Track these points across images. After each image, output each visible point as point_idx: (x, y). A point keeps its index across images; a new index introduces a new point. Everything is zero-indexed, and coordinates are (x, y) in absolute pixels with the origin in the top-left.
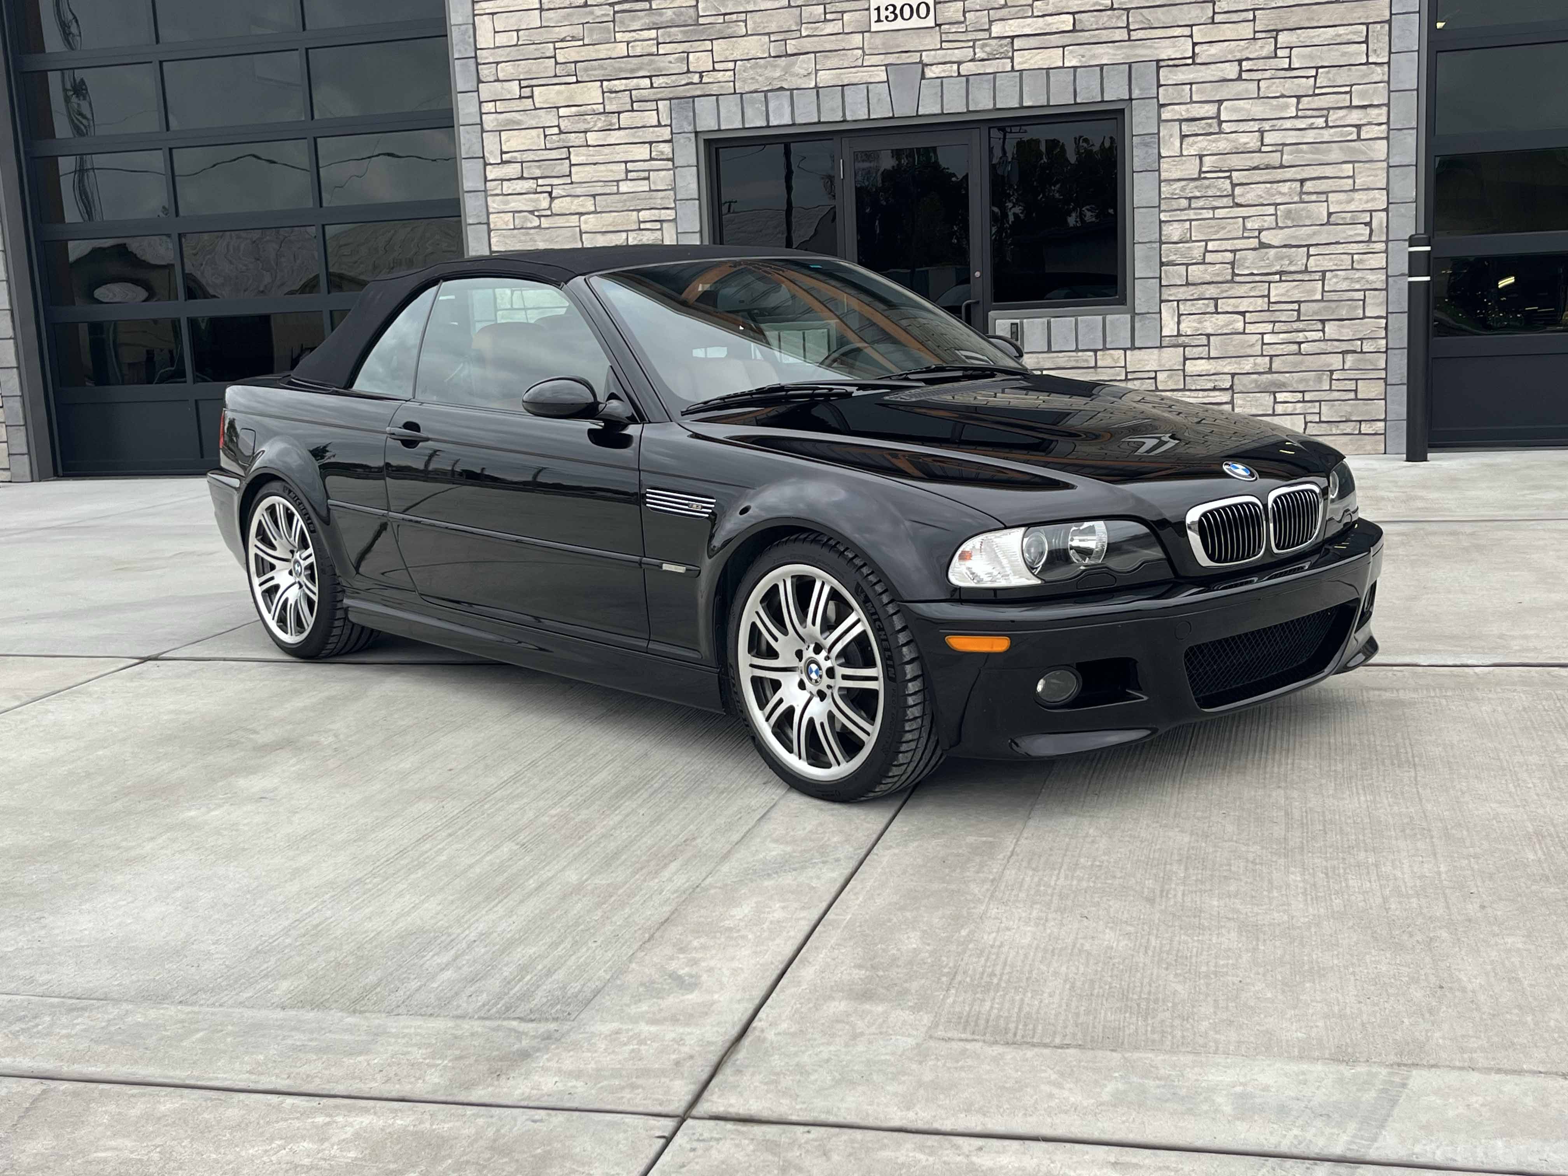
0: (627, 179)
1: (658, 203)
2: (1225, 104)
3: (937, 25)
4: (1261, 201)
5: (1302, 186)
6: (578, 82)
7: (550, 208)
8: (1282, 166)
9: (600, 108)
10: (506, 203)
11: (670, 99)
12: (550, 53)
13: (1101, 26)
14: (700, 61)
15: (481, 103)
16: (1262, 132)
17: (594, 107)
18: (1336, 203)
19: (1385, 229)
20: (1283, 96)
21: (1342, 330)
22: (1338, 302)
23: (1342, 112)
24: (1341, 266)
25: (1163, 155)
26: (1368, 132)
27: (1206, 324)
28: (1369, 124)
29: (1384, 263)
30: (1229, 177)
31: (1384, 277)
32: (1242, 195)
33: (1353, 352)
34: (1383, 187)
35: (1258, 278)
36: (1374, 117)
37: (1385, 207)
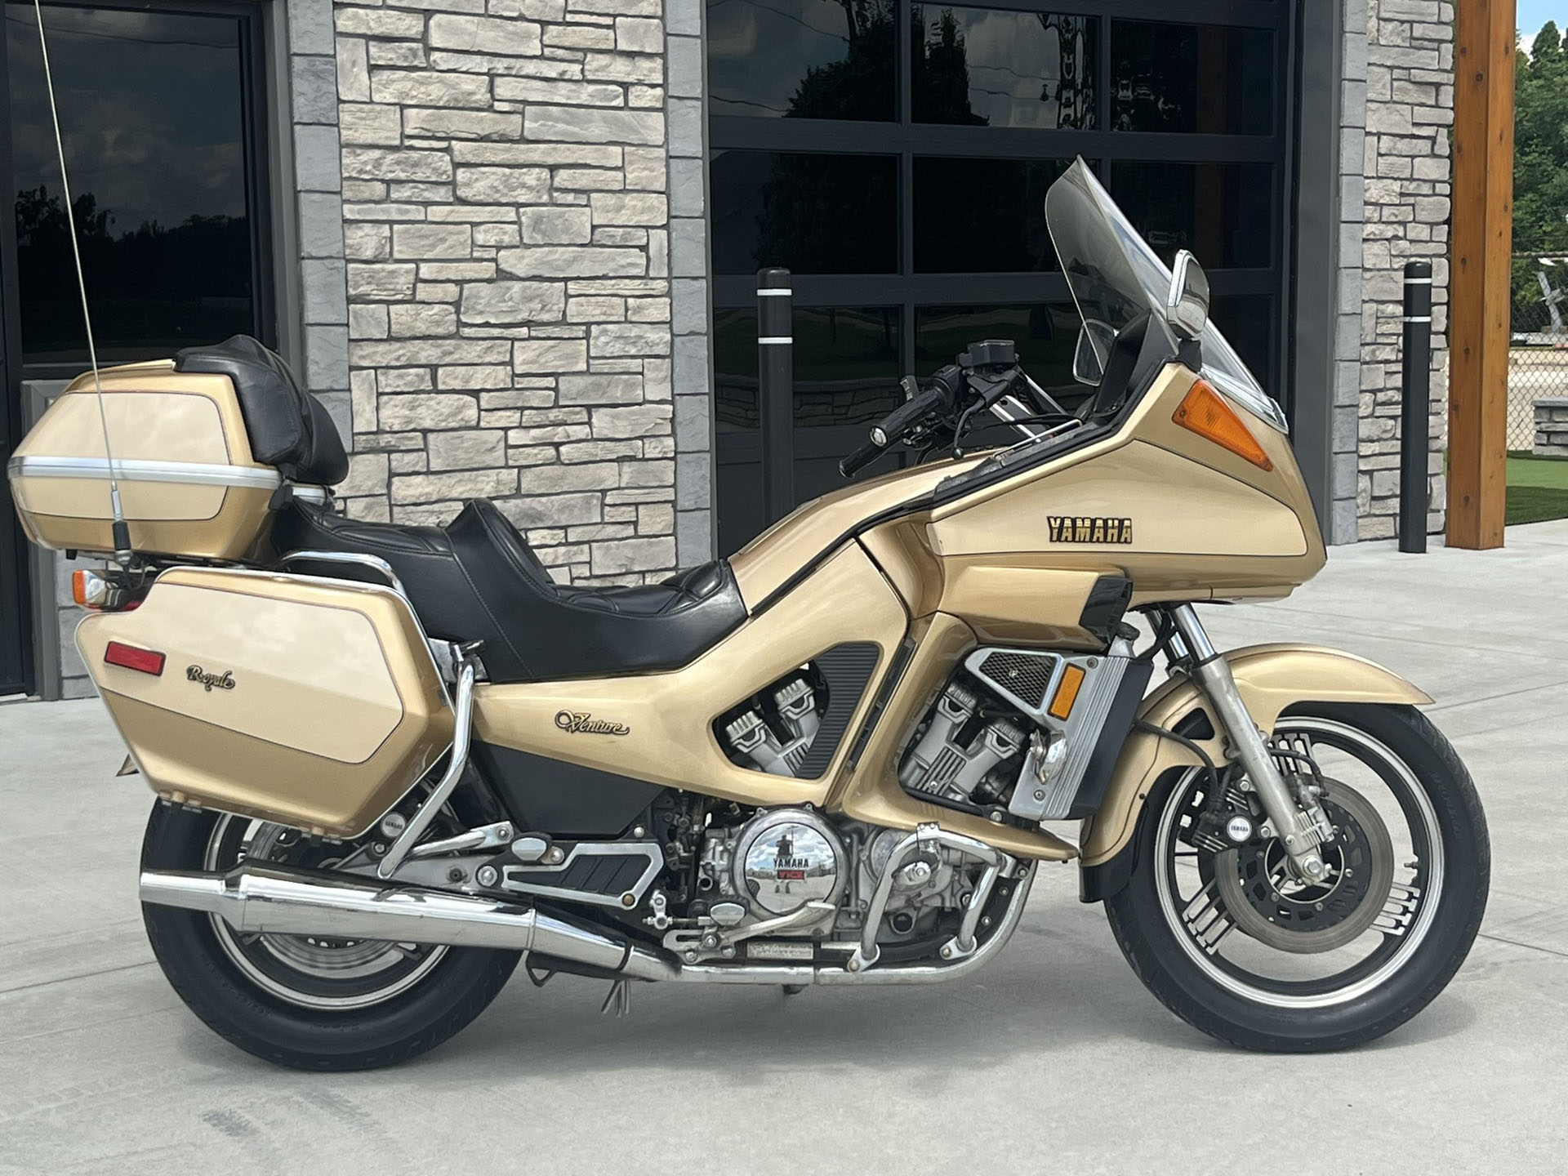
2: (437, 18)
4: (497, 196)
5: (552, 177)
8: (523, 140)
16: (492, 76)
18: (602, 209)
19: (666, 259)
20: (522, 18)
21: (617, 422)
22: (610, 377)
23: (603, 60)
24: (612, 315)
25: (343, 97)
26: (637, 96)
27: (421, 411)
28: (640, 83)
29: (668, 315)
30: (447, 150)
31: (668, 337)
32: (467, 185)
33: (632, 459)
34: (663, 189)
35: (496, 332)
36: (645, 72)
37: (664, 222)
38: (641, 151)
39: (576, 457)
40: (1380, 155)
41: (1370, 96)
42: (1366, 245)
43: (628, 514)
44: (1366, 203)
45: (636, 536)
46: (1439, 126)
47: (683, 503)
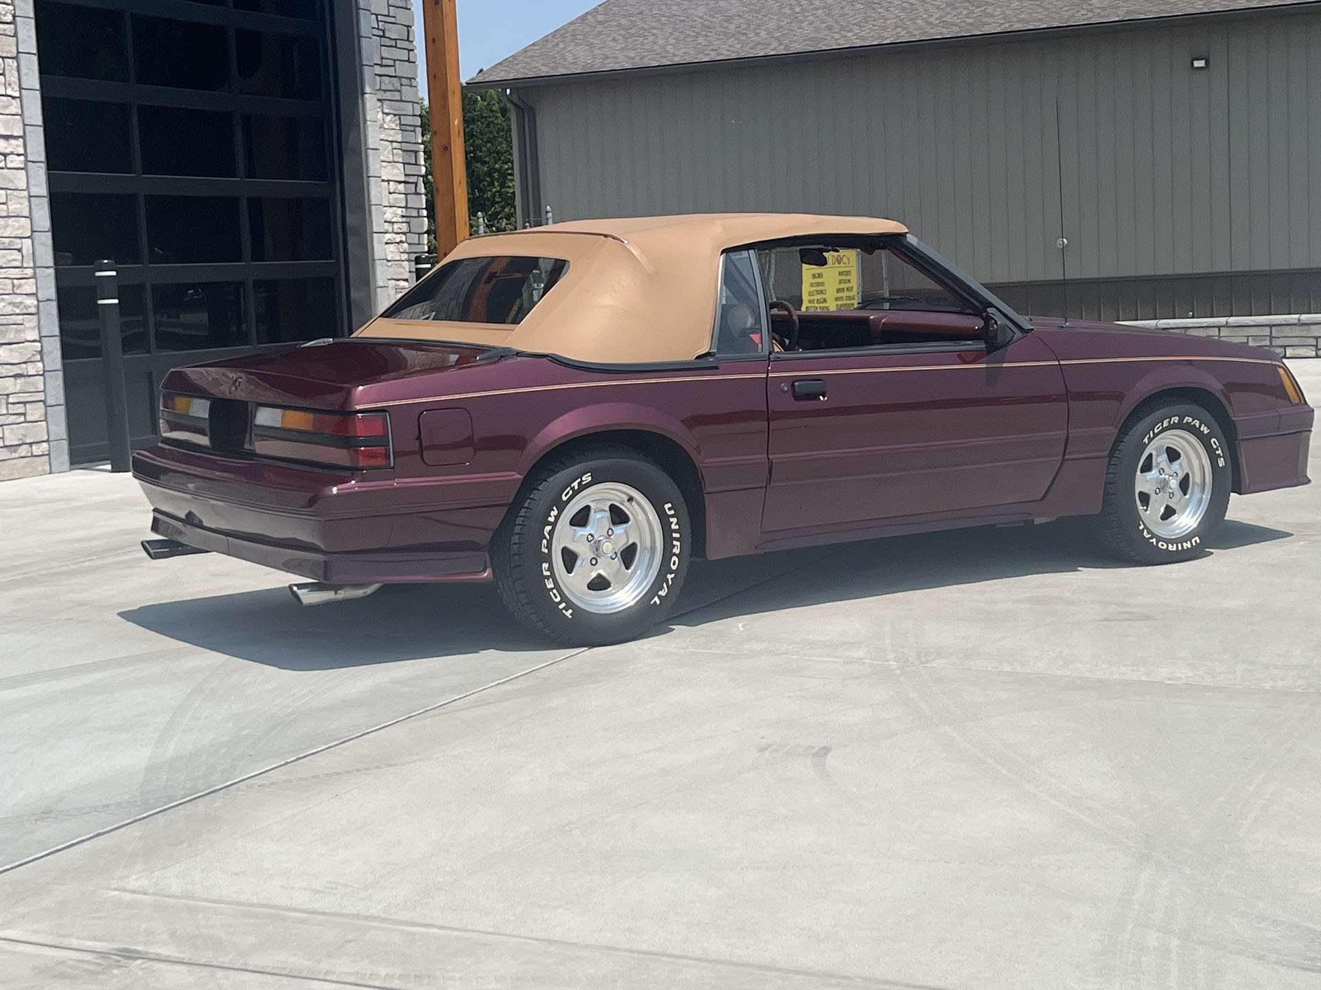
19: (31, 256)
21: (13, 354)
22: (6, 326)
24: (5, 290)
26: (11, 161)
28: (12, 153)
29: (35, 289)
31: (36, 302)
34: (27, 215)
36: (15, 147)
37: (29, 235)
38: (16, 193)
40: (390, 193)
41: (382, 158)
42: (387, 246)
44: (385, 222)
45: (25, 422)
46: (418, 176)
47: (49, 402)
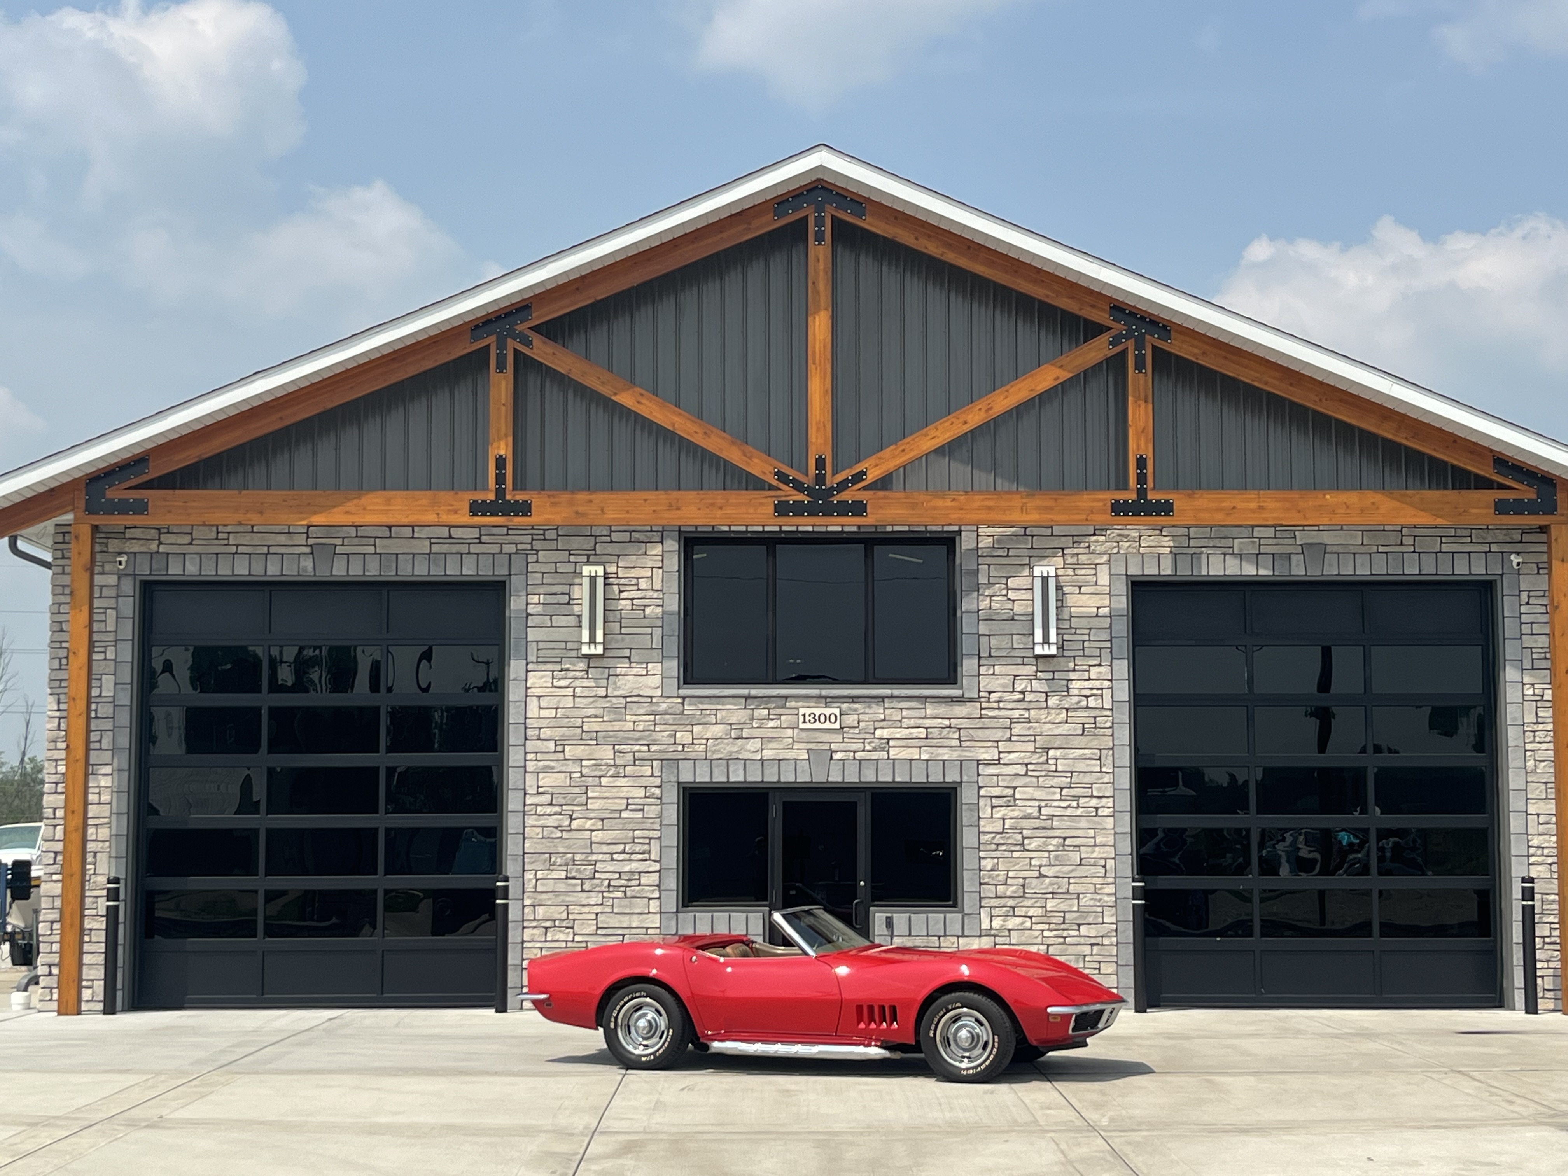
0: (626, 809)
1: (648, 826)
2: (1018, 789)
3: (842, 728)
4: (1040, 848)
5: (1064, 841)
6: (597, 744)
7: (570, 825)
8: (1052, 829)
9: (612, 762)
10: (539, 820)
11: (662, 760)
12: (579, 724)
13: (942, 736)
14: (683, 737)
15: (526, 753)
16: (1040, 807)
17: (608, 761)
18: (1085, 853)
19: (1114, 870)
20: (1052, 787)
21: (1091, 930)
22: (1088, 913)
23: (1087, 799)
24: (1089, 891)
25: (981, 816)
26: (1102, 812)
27: (1009, 922)
28: (1103, 807)
29: (1115, 891)
30: (1021, 833)
31: (1114, 899)
32: (1029, 844)
33: (1098, 944)
34: (1112, 845)
35: (1039, 896)
36: (1105, 803)
37: (1113, 857)
38: (1103, 831)
39: (1072, 942)
41: (1529, 796)
42: (1531, 866)
43: (1096, 965)
44: (1529, 847)
47: (1121, 962)
